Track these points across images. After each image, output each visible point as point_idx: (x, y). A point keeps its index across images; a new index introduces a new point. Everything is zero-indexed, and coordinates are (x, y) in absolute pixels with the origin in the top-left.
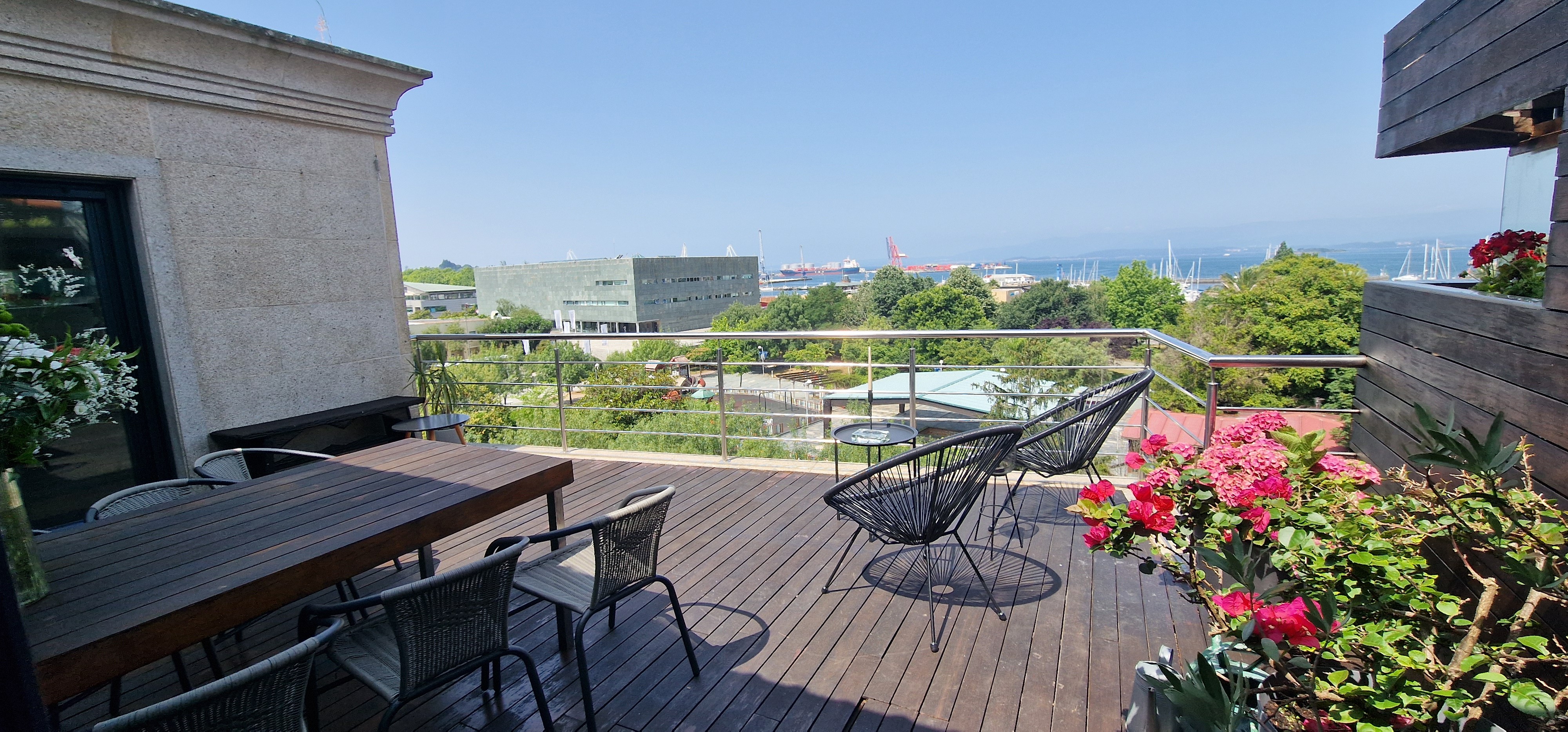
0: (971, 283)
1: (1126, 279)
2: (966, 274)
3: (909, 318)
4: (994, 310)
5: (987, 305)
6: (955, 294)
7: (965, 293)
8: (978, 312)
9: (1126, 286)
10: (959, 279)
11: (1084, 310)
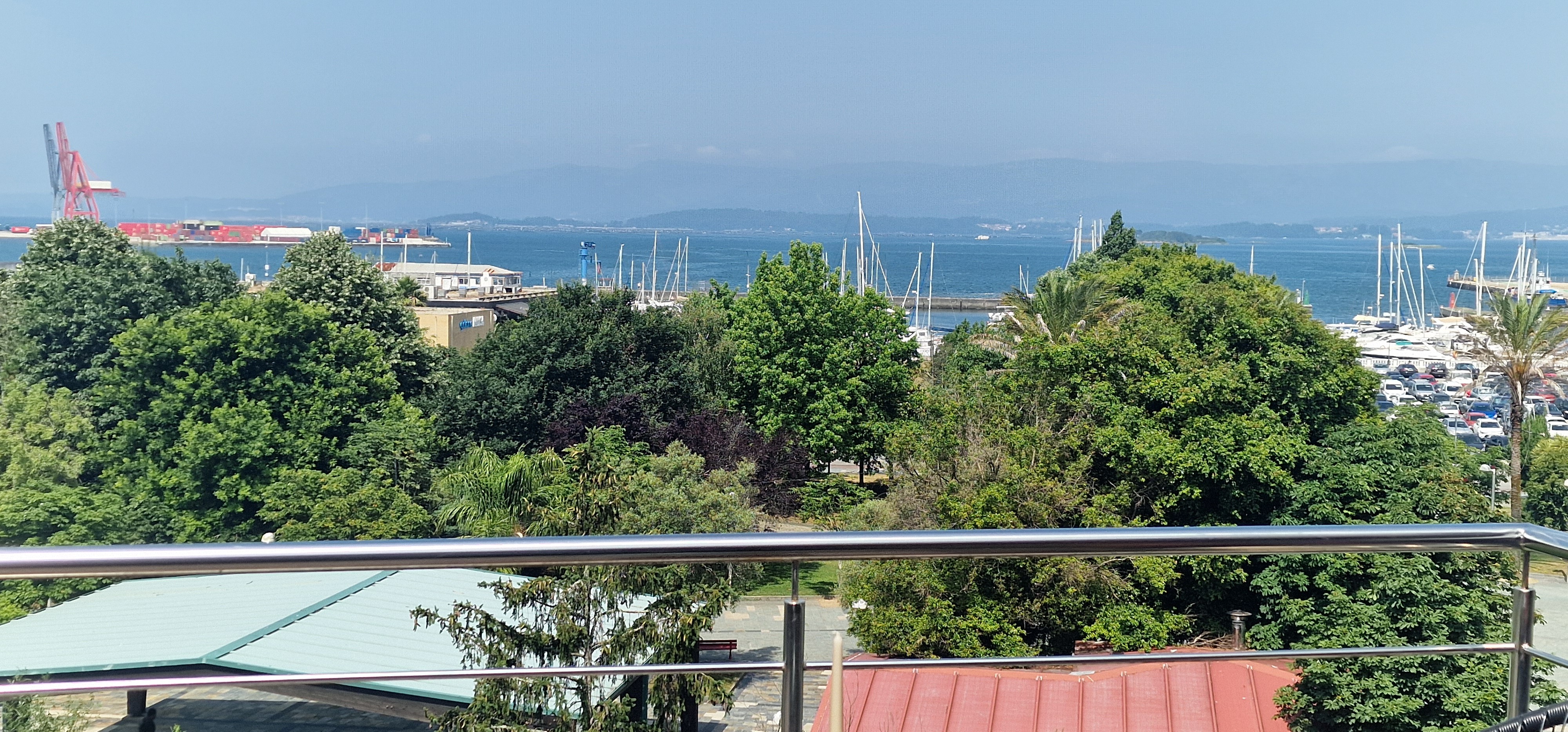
0: (356, 287)
1: (778, 294)
2: (337, 258)
3: (156, 395)
4: (425, 373)
5: (404, 356)
6: (306, 319)
7: (335, 317)
8: (379, 380)
9: (777, 313)
10: (317, 274)
11: (676, 376)
